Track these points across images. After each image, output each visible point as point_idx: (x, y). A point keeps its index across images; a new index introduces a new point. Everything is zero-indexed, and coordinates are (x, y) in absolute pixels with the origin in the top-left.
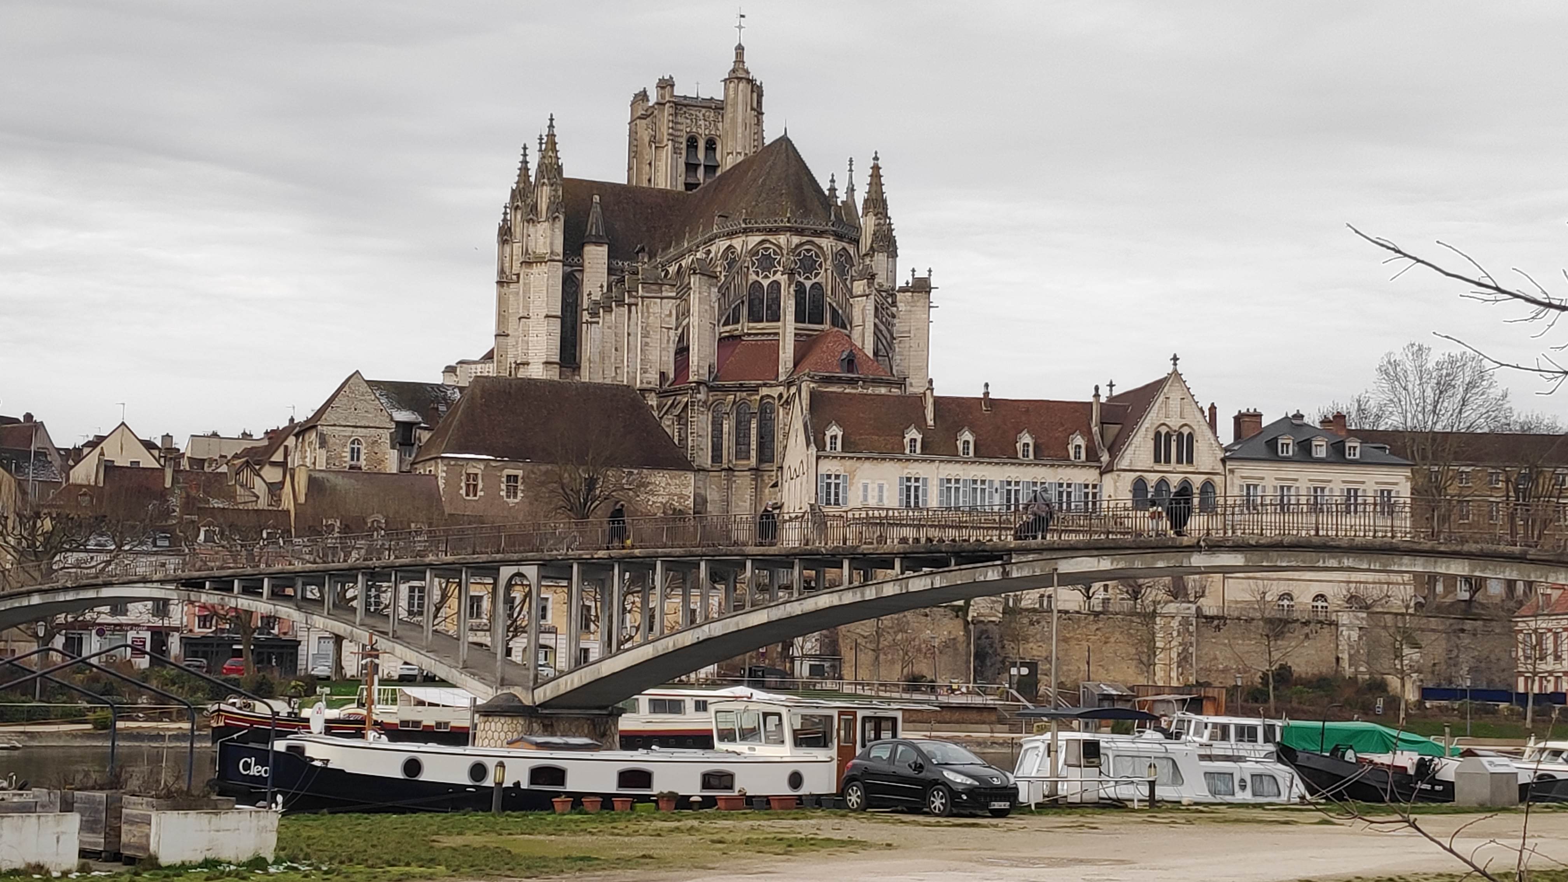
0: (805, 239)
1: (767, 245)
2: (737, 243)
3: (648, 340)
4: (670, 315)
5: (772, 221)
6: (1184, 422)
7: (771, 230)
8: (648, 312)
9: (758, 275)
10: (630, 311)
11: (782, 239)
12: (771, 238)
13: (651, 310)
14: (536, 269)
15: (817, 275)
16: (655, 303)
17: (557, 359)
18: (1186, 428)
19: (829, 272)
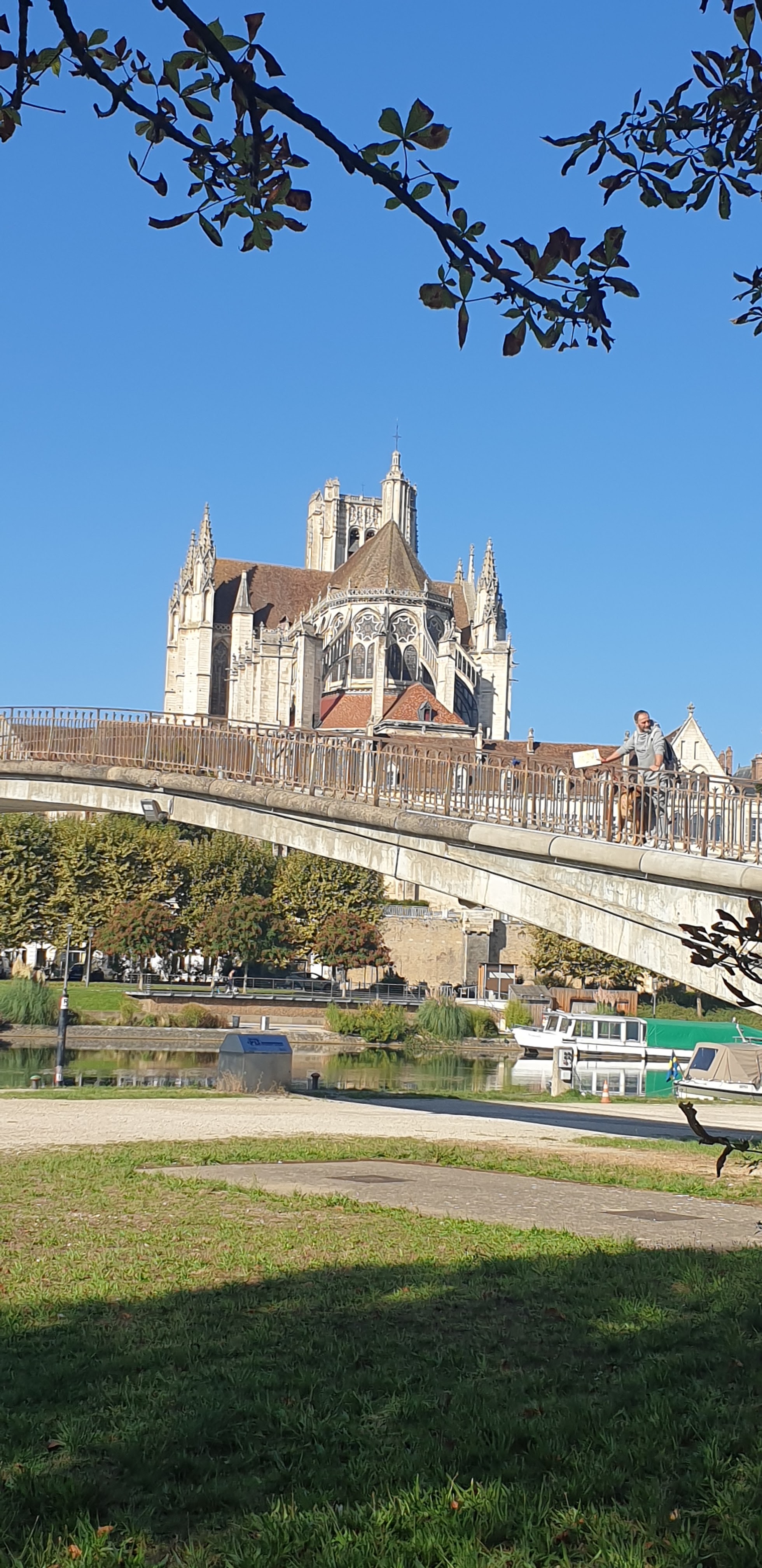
0: (401, 607)
1: (369, 612)
2: (344, 610)
3: (267, 693)
4: (287, 672)
5: (372, 591)
6: (697, 763)
7: (371, 599)
8: (267, 669)
9: (360, 638)
10: (255, 669)
11: (381, 607)
12: (372, 606)
13: (270, 668)
14: (190, 635)
15: (410, 638)
16: (274, 662)
17: (206, 711)
18: (699, 768)
19: (422, 636)
